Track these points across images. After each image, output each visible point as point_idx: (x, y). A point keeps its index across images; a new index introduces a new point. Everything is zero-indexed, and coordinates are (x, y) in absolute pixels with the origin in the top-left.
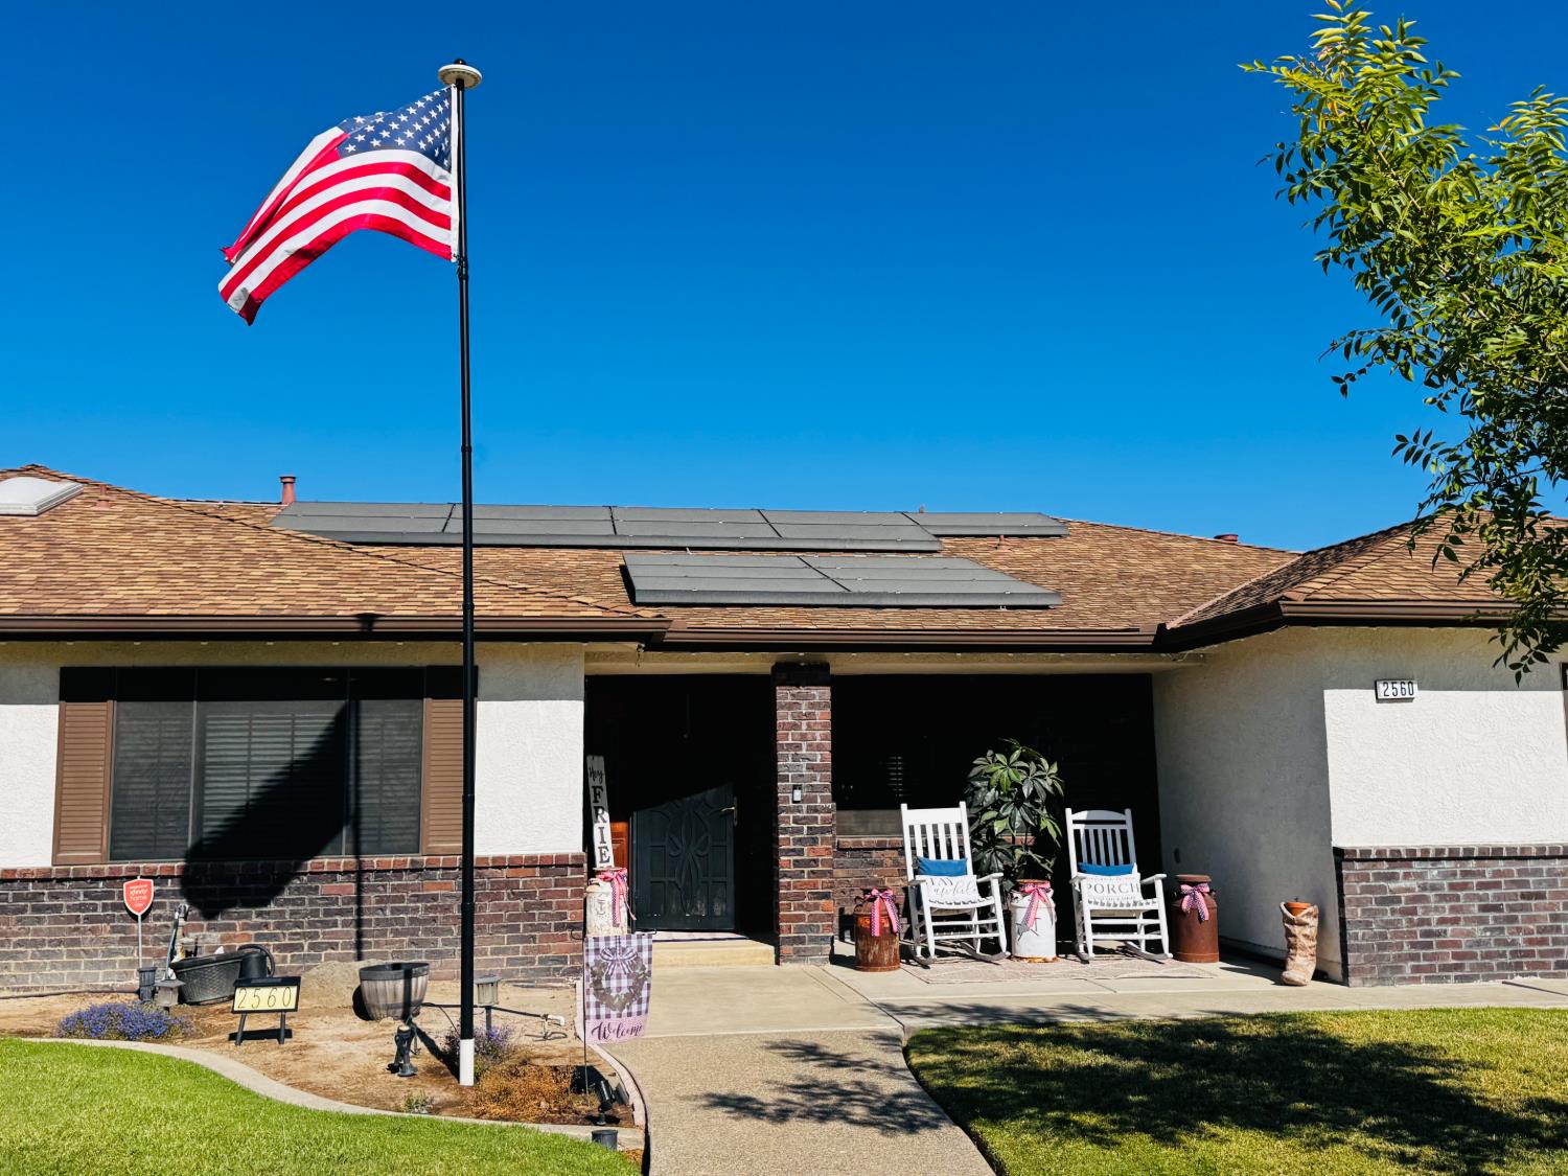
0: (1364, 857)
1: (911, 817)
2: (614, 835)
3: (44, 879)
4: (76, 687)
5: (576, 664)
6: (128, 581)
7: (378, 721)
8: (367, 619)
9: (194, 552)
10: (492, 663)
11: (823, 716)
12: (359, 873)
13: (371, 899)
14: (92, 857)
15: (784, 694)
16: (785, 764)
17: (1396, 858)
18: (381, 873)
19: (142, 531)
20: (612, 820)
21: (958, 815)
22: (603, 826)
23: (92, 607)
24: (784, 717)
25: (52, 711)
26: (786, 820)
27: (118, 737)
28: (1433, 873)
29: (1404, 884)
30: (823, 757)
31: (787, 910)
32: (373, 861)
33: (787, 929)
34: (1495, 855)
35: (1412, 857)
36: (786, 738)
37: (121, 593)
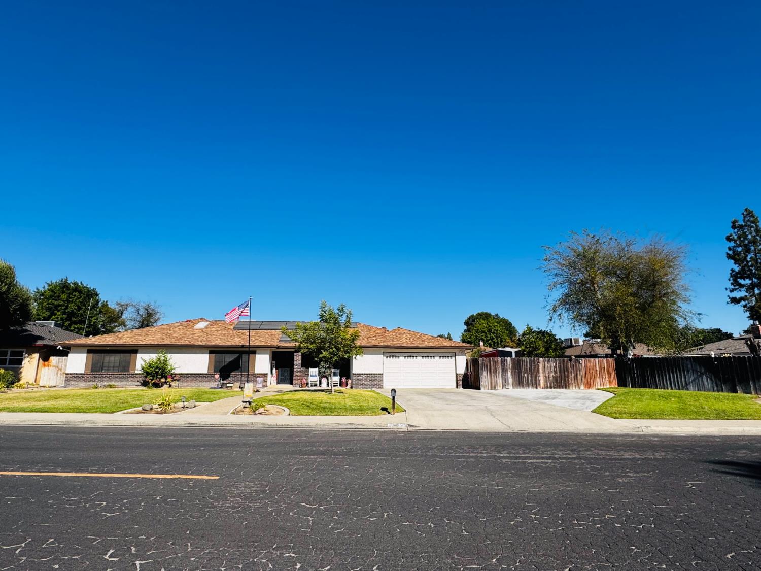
0: (355, 374)
1: (310, 369)
2: (276, 372)
3: (206, 374)
4: (211, 353)
5: (269, 350)
6: (217, 340)
7: (244, 357)
8: (243, 345)
9: (224, 334)
10: (258, 350)
11: (300, 357)
12: (241, 375)
13: (243, 378)
14: (212, 372)
15: (295, 354)
16: (295, 362)
17: (359, 374)
18: (244, 375)
19: (218, 331)
20: (276, 369)
21: (317, 369)
22: (274, 370)
23: (213, 344)
24: (295, 357)
25: (208, 355)
26: (295, 370)
27: (215, 357)
28: (364, 376)
29: (360, 377)
30: (300, 362)
31: (294, 381)
32: (243, 373)
33: (294, 383)
34: (372, 374)
35: (361, 374)
36: (295, 360)
37: (216, 341)
